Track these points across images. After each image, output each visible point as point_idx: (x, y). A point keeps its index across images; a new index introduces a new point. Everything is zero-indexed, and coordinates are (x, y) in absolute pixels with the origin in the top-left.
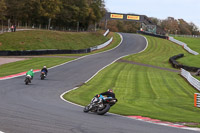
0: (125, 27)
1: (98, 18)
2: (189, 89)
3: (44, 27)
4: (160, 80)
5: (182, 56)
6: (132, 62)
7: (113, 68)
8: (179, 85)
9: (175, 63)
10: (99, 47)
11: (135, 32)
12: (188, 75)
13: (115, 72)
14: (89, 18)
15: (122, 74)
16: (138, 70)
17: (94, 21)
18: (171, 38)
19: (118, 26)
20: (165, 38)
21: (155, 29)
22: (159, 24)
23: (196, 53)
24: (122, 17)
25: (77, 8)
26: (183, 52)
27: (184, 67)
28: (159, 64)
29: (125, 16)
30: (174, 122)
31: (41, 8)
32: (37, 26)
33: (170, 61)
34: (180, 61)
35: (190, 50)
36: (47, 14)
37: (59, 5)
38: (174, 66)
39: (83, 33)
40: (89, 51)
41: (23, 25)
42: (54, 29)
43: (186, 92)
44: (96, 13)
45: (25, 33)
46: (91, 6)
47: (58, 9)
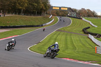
0: (60, 14)
1: (47, 9)
2: (93, 44)
3: (19, 14)
4: (78, 40)
5: (89, 28)
6: (64, 31)
7: (54, 34)
8: (87, 43)
9: (85, 31)
10: (47, 24)
11: (65, 16)
12: (92, 37)
13: (55, 36)
14: (42, 9)
15: (59, 37)
16: (67, 35)
17: (45, 11)
18: (83, 19)
19: (57, 13)
20: (80, 19)
21: (75, 15)
22: (77, 12)
23: (96, 26)
24: (58, 8)
25: (36, 4)
26: (90, 26)
27: (90, 33)
28: (78, 32)
29: (60, 8)
30: (85, 61)
31: (18, 4)
32: (16, 14)
33: (83, 30)
34: (88, 30)
35: (93, 25)
36: (20, 7)
37: (27, 3)
38: (85, 33)
39: (39, 17)
40: (42, 26)
41: (9, 13)
42: (24, 15)
43: (91, 46)
44: (45, 7)
45: (9, 17)
46: (43, 3)
47: (26, 5)
